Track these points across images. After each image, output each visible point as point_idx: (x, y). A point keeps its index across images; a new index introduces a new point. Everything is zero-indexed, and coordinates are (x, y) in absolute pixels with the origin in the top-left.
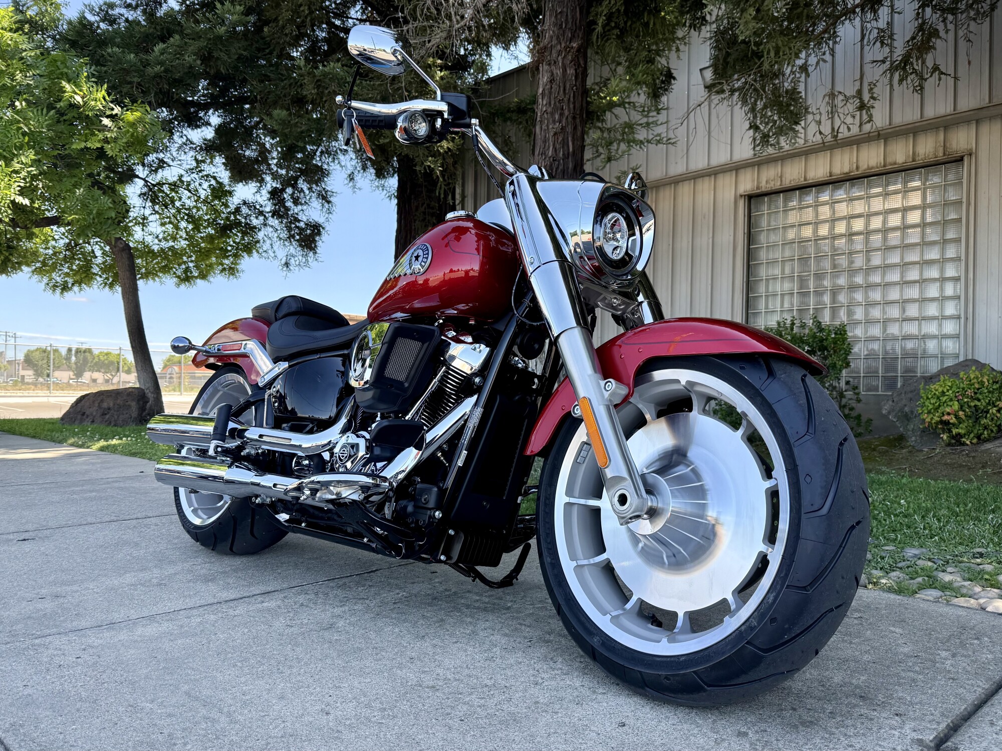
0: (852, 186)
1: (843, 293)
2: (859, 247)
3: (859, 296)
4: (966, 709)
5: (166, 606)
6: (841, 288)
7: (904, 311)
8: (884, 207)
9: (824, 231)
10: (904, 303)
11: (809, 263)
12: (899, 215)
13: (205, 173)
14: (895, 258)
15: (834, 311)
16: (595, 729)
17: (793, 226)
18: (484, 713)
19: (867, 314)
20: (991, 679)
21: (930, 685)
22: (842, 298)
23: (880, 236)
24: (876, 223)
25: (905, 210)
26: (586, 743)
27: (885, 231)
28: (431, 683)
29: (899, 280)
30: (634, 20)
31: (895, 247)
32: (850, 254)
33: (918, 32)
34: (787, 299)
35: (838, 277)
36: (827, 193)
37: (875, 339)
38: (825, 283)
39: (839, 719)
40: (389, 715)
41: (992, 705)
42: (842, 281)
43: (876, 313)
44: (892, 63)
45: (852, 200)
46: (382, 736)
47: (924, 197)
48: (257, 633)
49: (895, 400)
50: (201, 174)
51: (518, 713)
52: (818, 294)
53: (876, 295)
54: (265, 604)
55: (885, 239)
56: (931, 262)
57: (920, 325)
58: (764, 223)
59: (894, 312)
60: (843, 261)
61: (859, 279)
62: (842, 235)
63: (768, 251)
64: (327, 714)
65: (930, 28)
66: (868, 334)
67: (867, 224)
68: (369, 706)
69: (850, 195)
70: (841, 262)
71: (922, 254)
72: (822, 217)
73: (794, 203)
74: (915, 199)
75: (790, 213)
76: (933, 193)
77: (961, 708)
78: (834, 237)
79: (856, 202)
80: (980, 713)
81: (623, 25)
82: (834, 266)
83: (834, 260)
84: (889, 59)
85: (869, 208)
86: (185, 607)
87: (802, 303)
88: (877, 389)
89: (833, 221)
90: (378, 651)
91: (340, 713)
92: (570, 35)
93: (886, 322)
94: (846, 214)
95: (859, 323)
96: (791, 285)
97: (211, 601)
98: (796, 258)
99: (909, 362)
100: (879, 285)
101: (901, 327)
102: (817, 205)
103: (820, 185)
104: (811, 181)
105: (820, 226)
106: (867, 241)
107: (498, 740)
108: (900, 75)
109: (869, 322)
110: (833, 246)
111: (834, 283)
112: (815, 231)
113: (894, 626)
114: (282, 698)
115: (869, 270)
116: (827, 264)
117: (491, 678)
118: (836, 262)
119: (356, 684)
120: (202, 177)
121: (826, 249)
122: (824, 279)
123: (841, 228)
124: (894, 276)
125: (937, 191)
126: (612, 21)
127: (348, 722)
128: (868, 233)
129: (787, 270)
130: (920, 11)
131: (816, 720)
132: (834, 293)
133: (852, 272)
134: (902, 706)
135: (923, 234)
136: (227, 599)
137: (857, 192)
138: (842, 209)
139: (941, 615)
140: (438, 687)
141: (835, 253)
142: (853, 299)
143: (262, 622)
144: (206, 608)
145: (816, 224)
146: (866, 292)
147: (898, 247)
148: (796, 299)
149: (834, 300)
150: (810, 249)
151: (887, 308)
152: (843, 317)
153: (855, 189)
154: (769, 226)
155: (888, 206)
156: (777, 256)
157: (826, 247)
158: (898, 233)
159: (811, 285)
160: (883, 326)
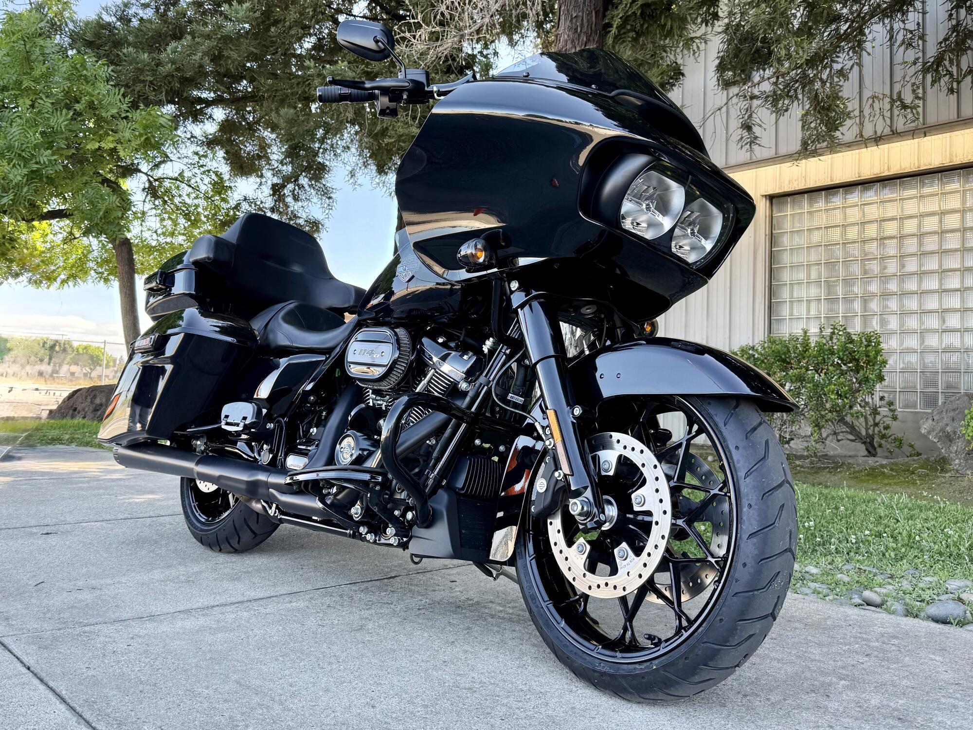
0: (883, 188)
1: (875, 300)
2: (892, 252)
3: (893, 305)
6: (874, 295)
7: (944, 321)
8: (919, 210)
9: (852, 234)
10: (944, 312)
11: (837, 268)
12: (936, 218)
13: (206, 168)
14: (932, 264)
15: (866, 319)
17: (819, 228)
19: (902, 323)
22: (874, 306)
23: (915, 240)
24: (911, 227)
25: (943, 213)
27: (921, 236)
29: (937, 288)
30: (651, 22)
31: (932, 253)
32: (882, 259)
33: (953, 33)
34: (813, 305)
35: (869, 283)
36: (856, 194)
37: (912, 351)
38: (855, 289)
42: (874, 288)
43: (912, 323)
44: (924, 64)
45: (883, 202)
47: (964, 201)
49: (935, 418)
50: (202, 169)
52: (848, 301)
53: (912, 304)
55: (921, 244)
57: (962, 337)
58: (788, 226)
59: (933, 322)
60: (875, 267)
61: (893, 286)
62: (872, 239)
63: (791, 254)
65: (964, 29)
66: (904, 346)
69: (881, 197)
70: (872, 267)
71: (963, 261)
72: (850, 220)
73: (820, 205)
74: (954, 202)
75: (816, 214)
78: (864, 241)
79: (888, 205)
81: (639, 28)
82: (865, 272)
83: (865, 265)
84: (921, 60)
85: (902, 211)
87: (830, 310)
88: (915, 406)
89: (863, 224)
92: (585, 39)
93: (923, 333)
94: (877, 217)
95: (893, 333)
96: (818, 290)
98: (823, 262)
99: (951, 377)
100: (915, 293)
101: (941, 338)
102: (844, 207)
103: (848, 186)
104: (838, 182)
105: (848, 229)
106: (901, 245)
108: (932, 77)
109: (905, 332)
110: (863, 251)
111: (865, 290)
112: (844, 234)
115: (903, 277)
116: (855, 270)
118: (867, 268)
120: (204, 172)
121: (856, 252)
122: (854, 285)
123: (871, 231)
124: (932, 284)
126: (628, 24)
128: (901, 237)
129: (814, 275)
130: (953, 12)
132: (866, 300)
133: (884, 278)
135: (963, 240)
137: (888, 194)
138: (873, 211)
141: (866, 259)
142: (886, 307)
145: (845, 227)
146: (901, 300)
147: (935, 253)
148: (823, 306)
149: (865, 308)
150: (839, 253)
151: (925, 317)
152: (875, 326)
153: (886, 191)
154: (793, 228)
155: (923, 209)
156: (801, 260)
157: (855, 251)
158: (936, 238)
159: (840, 291)
160: (921, 337)
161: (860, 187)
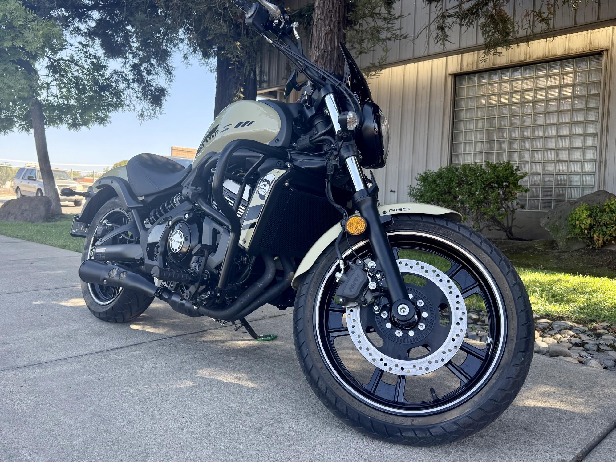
0: (525, 70)
1: (517, 142)
2: (529, 111)
3: (527, 145)
4: (594, 439)
5: (74, 352)
6: (516, 139)
7: (558, 156)
8: (547, 84)
9: (505, 100)
10: (558, 150)
11: (494, 122)
12: (557, 90)
14: (553, 120)
15: (510, 154)
16: (353, 446)
17: (484, 96)
18: (282, 433)
19: (532, 157)
20: (611, 419)
21: (570, 422)
22: (516, 146)
23: (543, 104)
24: (541, 95)
25: (561, 87)
26: (348, 456)
27: (547, 101)
28: (247, 411)
29: (555, 134)
31: (553, 112)
32: (523, 116)
34: (479, 145)
35: (513, 131)
36: (509, 73)
37: (537, 174)
38: (505, 135)
39: (511, 444)
40: (221, 432)
41: (611, 437)
42: (516, 134)
43: (539, 156)
45: (525, 79)
46: (218, 447)
47: (575, 79)
48: (134, 372)
49: (549, 217)
51: (304, 433)
52: (500, 142)
53: (539, 144)
54: (137, 352)
55: (546, 106)
56: (577, 123)
57: (568, 166)
58: (465, 94)
59: (551, 156)
60: (517, 121)
61: (528, 133)
62: (517, 103)
63: (466, 113)
64: (182, 430)
66: (533, 171)
67: (535, 96)
68: (208, 425)
69: (524, 76)
70: (516, 121)
71: (572, 117)
72: (504, 91)
73: (485, 81)
74: (569, 79)
75: (483, 87)
76: (581, 76)
77: (591, 439)
78: (512, 104)
79: (528, 81)
80: (603, 443)
82: (511, 124)
83: (511, 120)
85: (536, 85)
86: (86, 353)
87: (489, 148)
88: (537, 208)
89: (512, 93)
90: (212, 387)
91: (190, 429)
93: (545, 163)
94: (520, 88)
95: (526, 163)
96: (482, 136)
97: (102, 349)
98: (485, 118)
99: (560, 190)
100: (541, 138)
101: (555, 166)
102: (501, 82)
103: (503, 69)
104: (497, 66)
105: (502, 96)
106: (534, 107)
107: (292, 452)
109: (534, 162)
110: (511, 110)
111: (511, 136)
112: (499, 100)
113: (547, 380)
114: (152, 418)
115: (535, 127)
116: (506, 123)
117: (285, 408)
118: (513, 122)
119: (199, 410)
121: (506, 112)
122: (504, 133)
123: (517, 98)
124: (552, 132)
125: (584, 74)
127: (195, 436)
128: (535, 102)
129: (480, 126)
131: (496, 444)
132: (511, 142)
133: (523, 128)
134: (552, 436)
135: (573, 104)
136: (113, 348)
137: (528, 74)
138: (518, 85)
139: (579, 373)
140: (251, 414)
141: (513, 115)
142: (523, 146)
143: (136, 365)
144: (99, 354)
145: (500, 95)
146: (532, 142)
147: (555, 112)
148: (484, 146)
149: (510, 147)
150: (496, 112)
151: (546, 153)
152: (516, 158)
153: (527, 72)
154: (468, 96)
155: (549, 84)
156: (472, 116)
157: (505, 110)
158: (556, 103)
159: (495, 136)
160: (543, 165)
161: (511, 69)
